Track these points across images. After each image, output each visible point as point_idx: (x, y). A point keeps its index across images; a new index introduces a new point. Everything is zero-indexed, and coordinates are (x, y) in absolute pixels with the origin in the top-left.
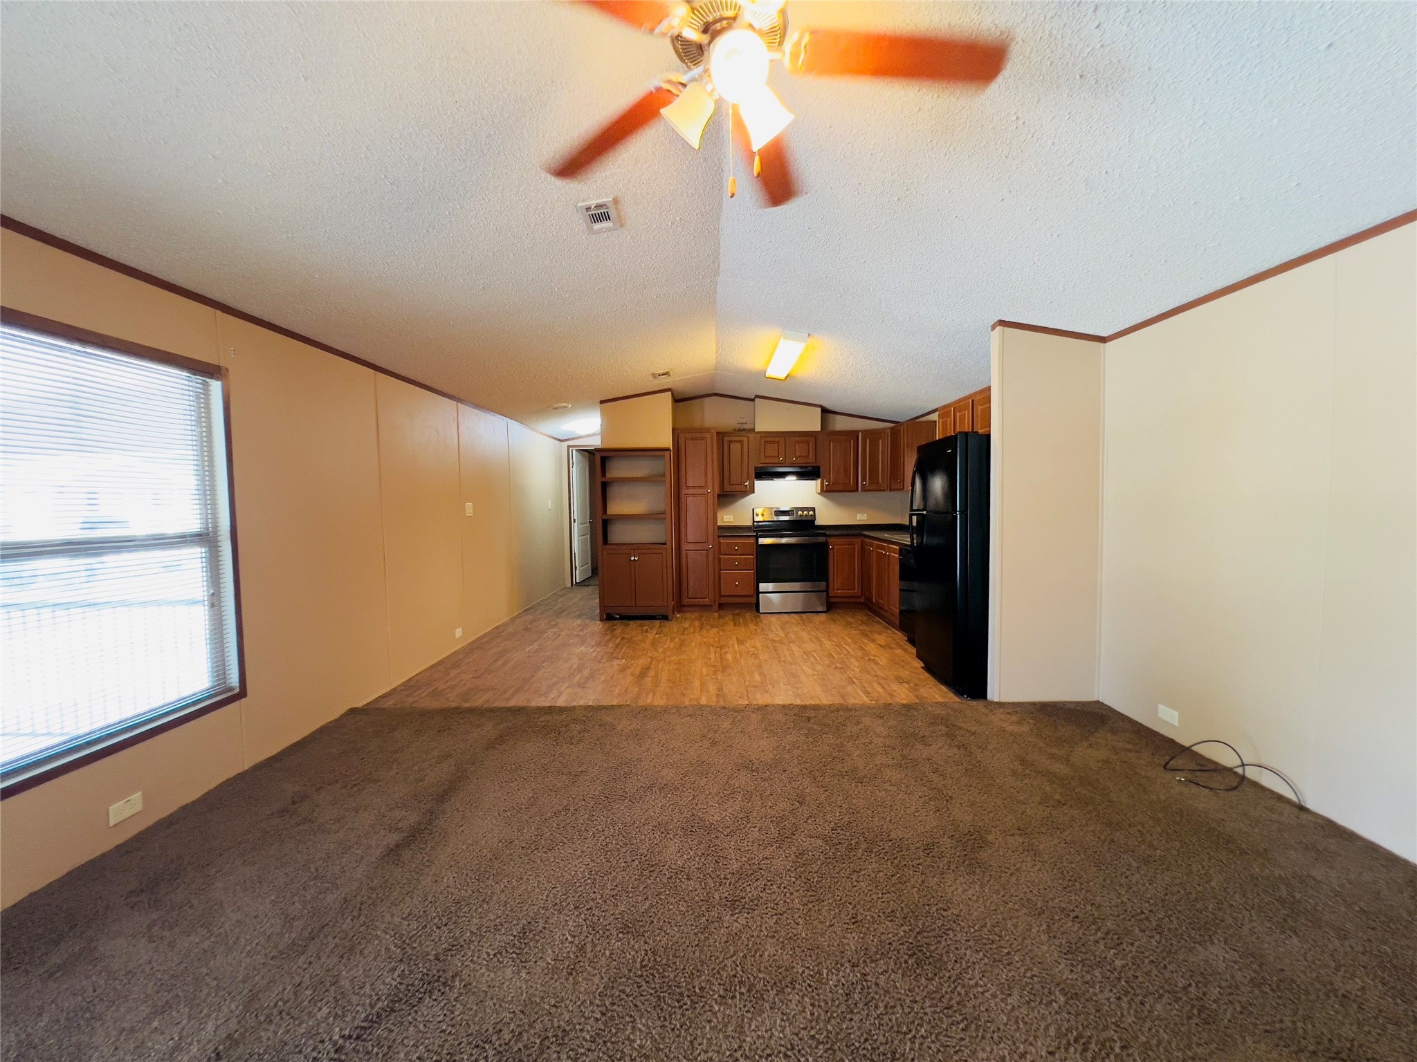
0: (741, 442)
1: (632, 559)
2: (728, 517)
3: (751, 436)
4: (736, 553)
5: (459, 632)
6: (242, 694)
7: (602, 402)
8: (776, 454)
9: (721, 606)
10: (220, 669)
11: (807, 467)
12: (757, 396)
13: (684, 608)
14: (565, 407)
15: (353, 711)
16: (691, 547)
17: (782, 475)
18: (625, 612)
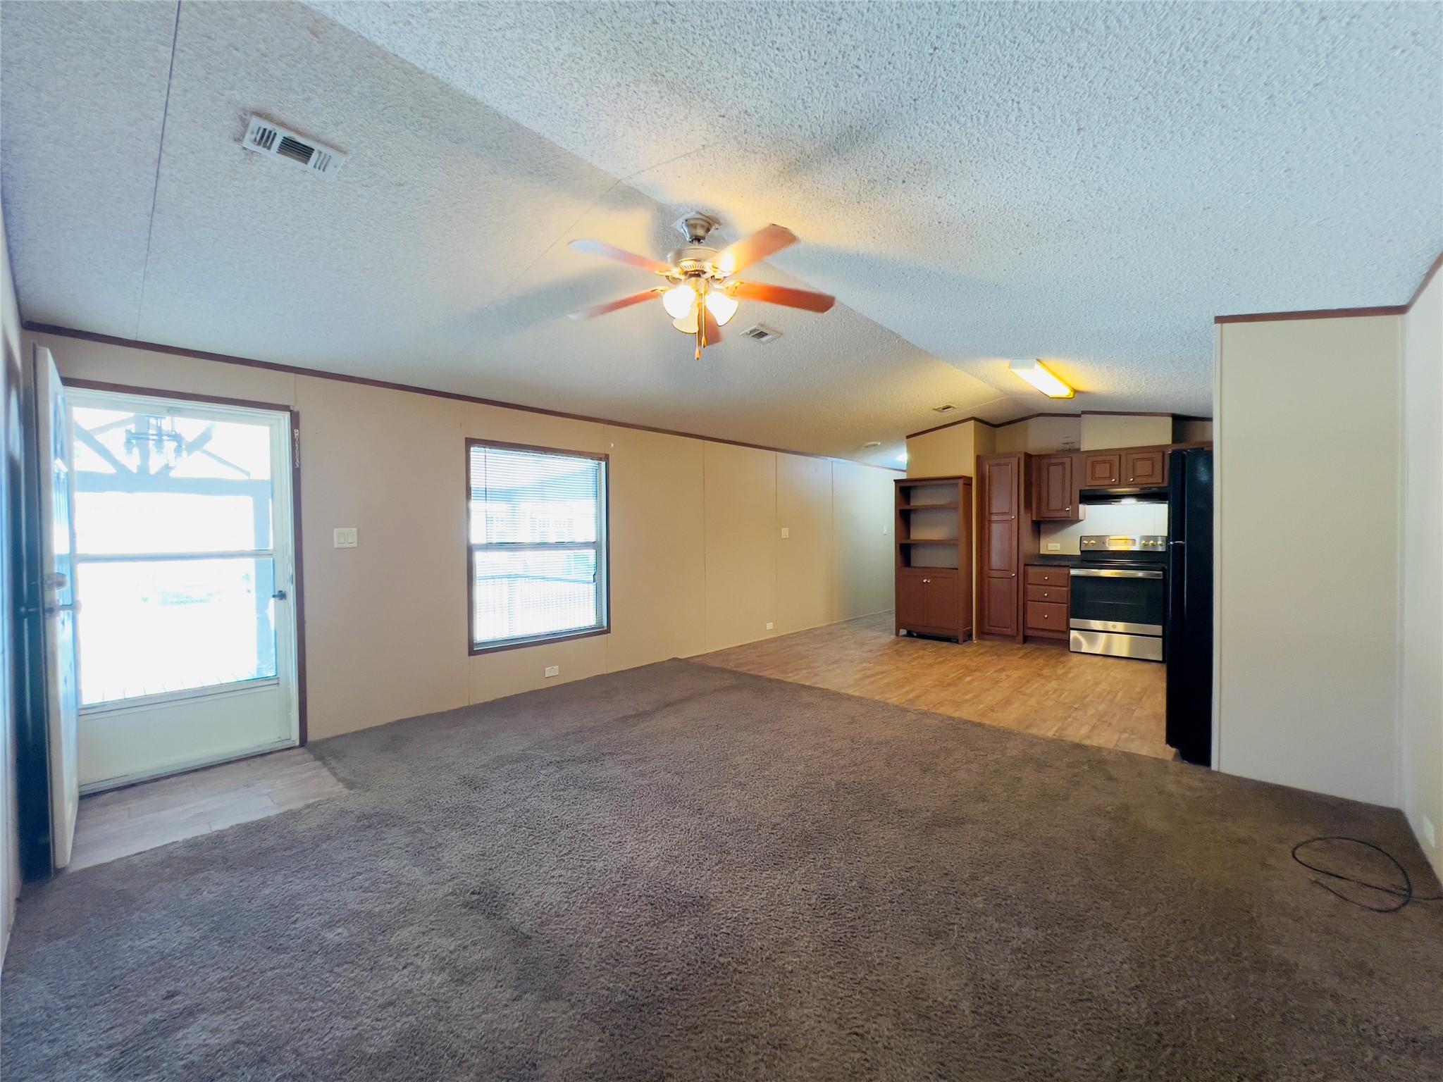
0: (1063, 464)
1: (925, 581)
2: (1053, 545)
3: (1075, 456)
4: (1046, 583)
5: (770, 626)
6: (608, 631)
7: (908, 437)
8: (1108, 475)
9: (1026, 639)
10: (599, 619)
11: (1150, 488)
12: (1084, 412)
13: (985, 636)
14: (875, 445)
15: (675, 659)
16: (999, 574)
17: (1118, 497)
18: (924, 631)
